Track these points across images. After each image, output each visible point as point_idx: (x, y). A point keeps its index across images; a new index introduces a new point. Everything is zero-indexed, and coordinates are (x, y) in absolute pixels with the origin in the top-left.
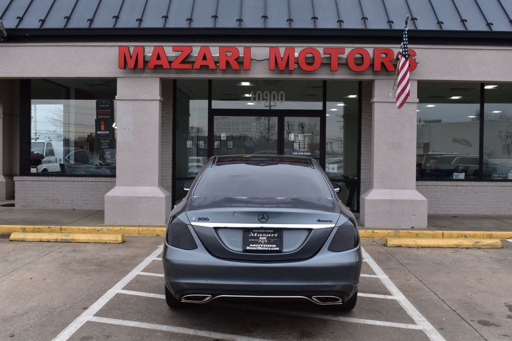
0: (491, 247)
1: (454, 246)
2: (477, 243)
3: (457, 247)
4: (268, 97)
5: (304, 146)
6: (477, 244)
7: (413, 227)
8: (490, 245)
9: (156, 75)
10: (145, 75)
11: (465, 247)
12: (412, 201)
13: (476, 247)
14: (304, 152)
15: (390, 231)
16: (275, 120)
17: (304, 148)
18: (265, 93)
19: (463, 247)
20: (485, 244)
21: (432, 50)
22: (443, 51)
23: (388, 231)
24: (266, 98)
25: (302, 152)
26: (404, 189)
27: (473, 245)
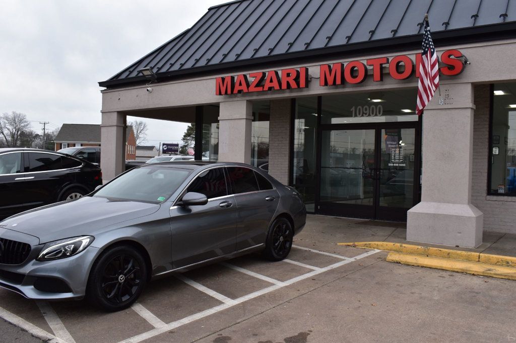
0: (506, 278)
1: (460, 271)
2: (490, 270)
3: (463, 272)
4: (368, 112)
5: (399, 157)
6: (489, 272)
7: (457, 246)
8: (505, 276)
9: (244, 98)
10: (236, 99)
11: (473, 273)
12: (458, 218)
13: (486, 275)
14: (399, 163)
15: (420, 247)
16: (372, 133)
17: (399, 159)
18: (365, 107)
19: (470, 272)
20: (499, 273)
21: (489, 48)
22: (502, 47)
23: (417, 247)
24: (365, 112)
25: (397, 163)
26: (454, 203)
27: (483, 272)
